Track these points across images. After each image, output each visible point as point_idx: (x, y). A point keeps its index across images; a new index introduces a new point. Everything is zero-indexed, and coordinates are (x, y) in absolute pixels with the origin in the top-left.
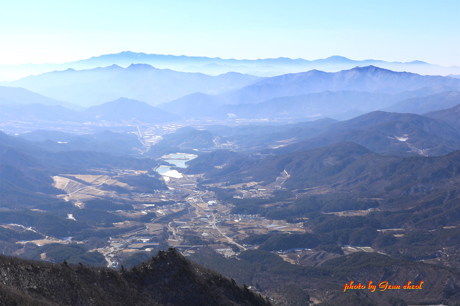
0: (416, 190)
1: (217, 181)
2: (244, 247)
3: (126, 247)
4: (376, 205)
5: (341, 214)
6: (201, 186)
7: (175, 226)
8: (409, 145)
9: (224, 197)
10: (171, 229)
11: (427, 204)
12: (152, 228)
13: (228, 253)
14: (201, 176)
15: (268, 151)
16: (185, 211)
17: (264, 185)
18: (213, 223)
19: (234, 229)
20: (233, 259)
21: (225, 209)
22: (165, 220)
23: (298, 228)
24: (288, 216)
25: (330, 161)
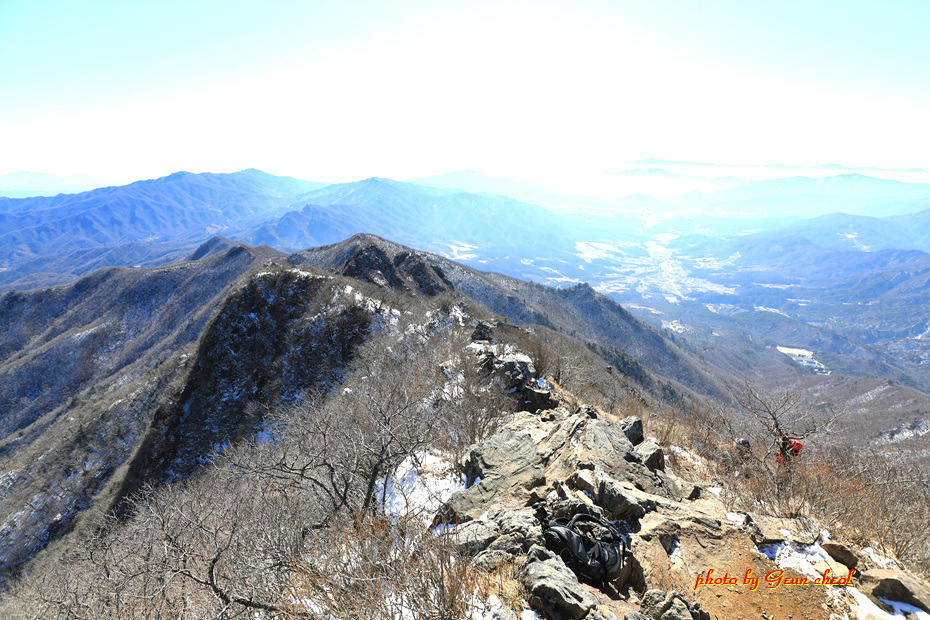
0: (837, 276)
1: (686, 254)
2: (686, 298)
3: (609, 288)
4: (799, 282)
5: (768, 286)
6: (673, 257)
7: (646, 280)
8: (855, 241)
9: (686, 265)
10: (642, 281)
11: (839, 286)
12: (630, 280)
13: (673, 300)
14: (676, 251)
15: (732, 237)
16: (656, 272)
17: (718, 261)
18: (671, 282)
19: (684, 286)
20: (675, 304)
21: (684, 273)
22: (641, 275)
23: (730, 291)
24: (726, 283)
25: (777, 248)
